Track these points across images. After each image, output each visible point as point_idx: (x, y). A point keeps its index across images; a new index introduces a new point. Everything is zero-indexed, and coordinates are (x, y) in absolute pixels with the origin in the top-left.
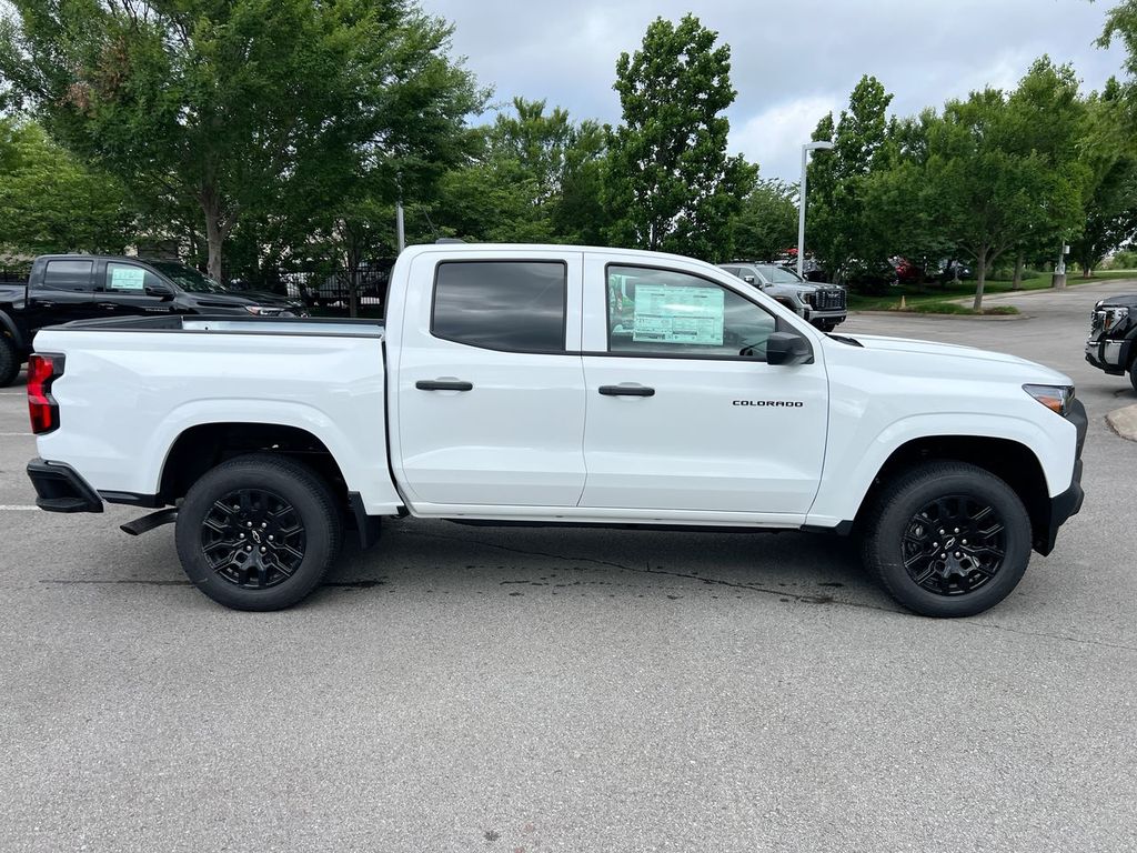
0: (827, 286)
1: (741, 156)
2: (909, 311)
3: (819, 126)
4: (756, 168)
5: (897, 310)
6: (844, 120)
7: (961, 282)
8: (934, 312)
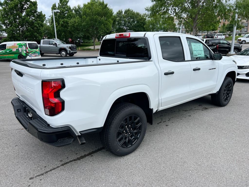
0: (73, 45)
1: (41, 12)
2: (81, 50)
3: (53, 6)
4: (45, 15)
5: (79, 50)
6: (59, 5)
7: (82, 44)
8: (87, 50)
